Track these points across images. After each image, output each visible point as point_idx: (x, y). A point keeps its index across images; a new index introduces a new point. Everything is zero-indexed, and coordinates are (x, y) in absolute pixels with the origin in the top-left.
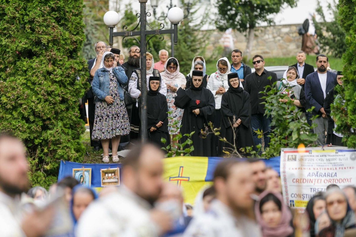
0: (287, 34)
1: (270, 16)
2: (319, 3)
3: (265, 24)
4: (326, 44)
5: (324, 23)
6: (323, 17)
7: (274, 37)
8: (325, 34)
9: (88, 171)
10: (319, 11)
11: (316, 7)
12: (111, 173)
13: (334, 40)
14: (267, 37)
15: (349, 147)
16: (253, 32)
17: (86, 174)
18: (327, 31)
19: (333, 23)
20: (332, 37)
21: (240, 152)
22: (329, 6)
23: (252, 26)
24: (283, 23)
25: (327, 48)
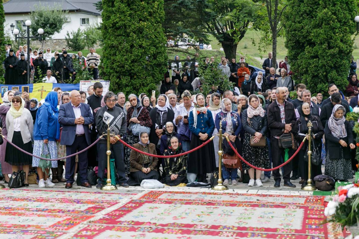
0: (55, 42)
1: (50, 36)
2: (68, 32)
3: (48, 39)
4: (70, 46)
5: (70, 39)
6: (69, 37)
7: (51, 43)
8: (70, 43)
9: (7, 88)
10: (68, 35)
11: (67, 33)
12: (16, 88)
13: (73, 45)
14: (48, 43)
15: (105, 80)
16: (44, 41)
17: (6, 88)
18: (71, 41)
19: (73, 39)
20: (72, 44)
21: (64, 81)
22: (71, 33)
23: (44, 39)
24: (55, 38)
25: (71, 48)
